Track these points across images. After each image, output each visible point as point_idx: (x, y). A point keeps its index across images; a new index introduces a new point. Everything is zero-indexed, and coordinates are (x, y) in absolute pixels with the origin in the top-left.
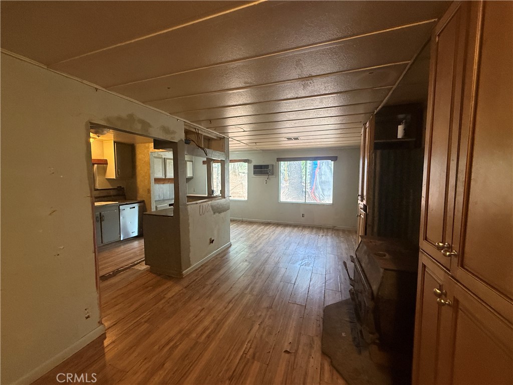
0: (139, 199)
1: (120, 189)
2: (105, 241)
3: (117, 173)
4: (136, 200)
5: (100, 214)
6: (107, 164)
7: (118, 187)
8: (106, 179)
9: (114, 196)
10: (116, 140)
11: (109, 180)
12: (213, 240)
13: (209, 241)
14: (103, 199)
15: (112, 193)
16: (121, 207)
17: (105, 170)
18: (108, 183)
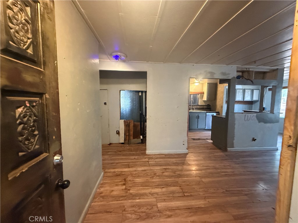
0: (217, 111)
1: (208, 105)
2: (199, 128)
3: (207, 98)
4: (215, 111)
5: (198, 115)
6: (204, 94)
7: (208, 104)
8: (203, 101)
9: (206, 108)
10: (208, 82)
11: (204, 101)
12: (256, 139)
13: (251, 139)
14: (201, 109)
15: (205, 107)
16: (207, 114)
17: (203, 96)
18: (203, 102)
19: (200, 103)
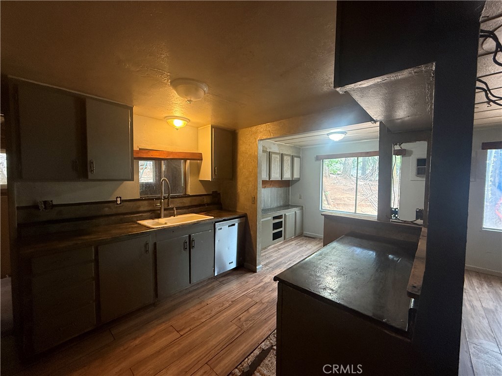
0: (240, 211)
1: (215, 195)
2: (195, 279)
3: (214, 171)
5: (190, 236)
6: (202, 160)
8: (201, 181)
10: (214, 124)
15: (206, 200)
16: (217, 226)
17: (199, 168)
18: (202, 187)
19: (192, 188)
